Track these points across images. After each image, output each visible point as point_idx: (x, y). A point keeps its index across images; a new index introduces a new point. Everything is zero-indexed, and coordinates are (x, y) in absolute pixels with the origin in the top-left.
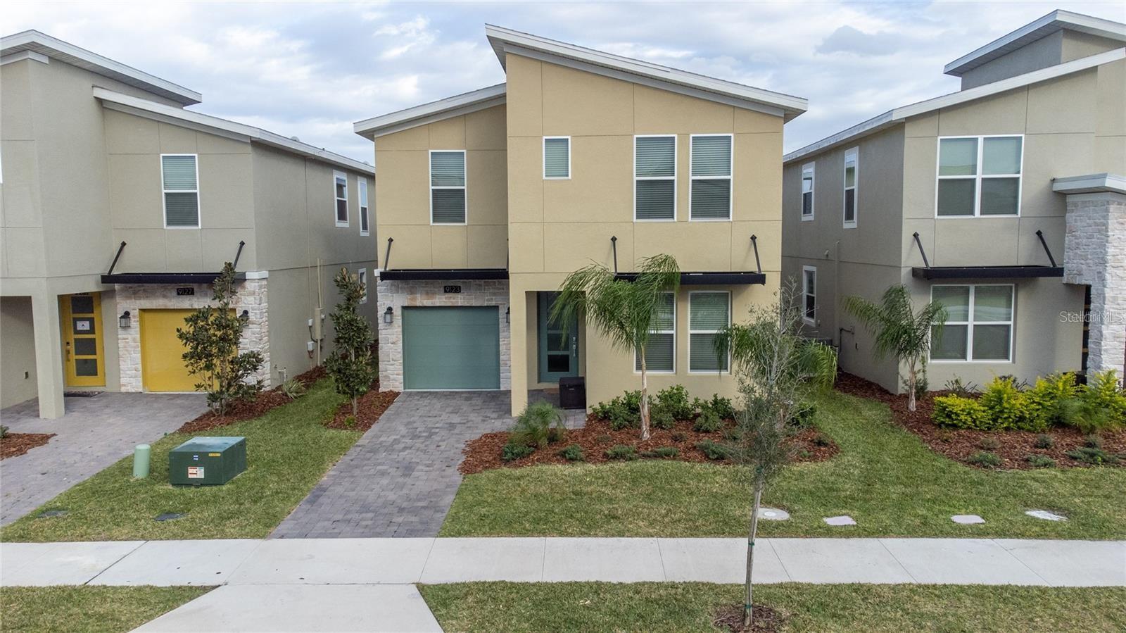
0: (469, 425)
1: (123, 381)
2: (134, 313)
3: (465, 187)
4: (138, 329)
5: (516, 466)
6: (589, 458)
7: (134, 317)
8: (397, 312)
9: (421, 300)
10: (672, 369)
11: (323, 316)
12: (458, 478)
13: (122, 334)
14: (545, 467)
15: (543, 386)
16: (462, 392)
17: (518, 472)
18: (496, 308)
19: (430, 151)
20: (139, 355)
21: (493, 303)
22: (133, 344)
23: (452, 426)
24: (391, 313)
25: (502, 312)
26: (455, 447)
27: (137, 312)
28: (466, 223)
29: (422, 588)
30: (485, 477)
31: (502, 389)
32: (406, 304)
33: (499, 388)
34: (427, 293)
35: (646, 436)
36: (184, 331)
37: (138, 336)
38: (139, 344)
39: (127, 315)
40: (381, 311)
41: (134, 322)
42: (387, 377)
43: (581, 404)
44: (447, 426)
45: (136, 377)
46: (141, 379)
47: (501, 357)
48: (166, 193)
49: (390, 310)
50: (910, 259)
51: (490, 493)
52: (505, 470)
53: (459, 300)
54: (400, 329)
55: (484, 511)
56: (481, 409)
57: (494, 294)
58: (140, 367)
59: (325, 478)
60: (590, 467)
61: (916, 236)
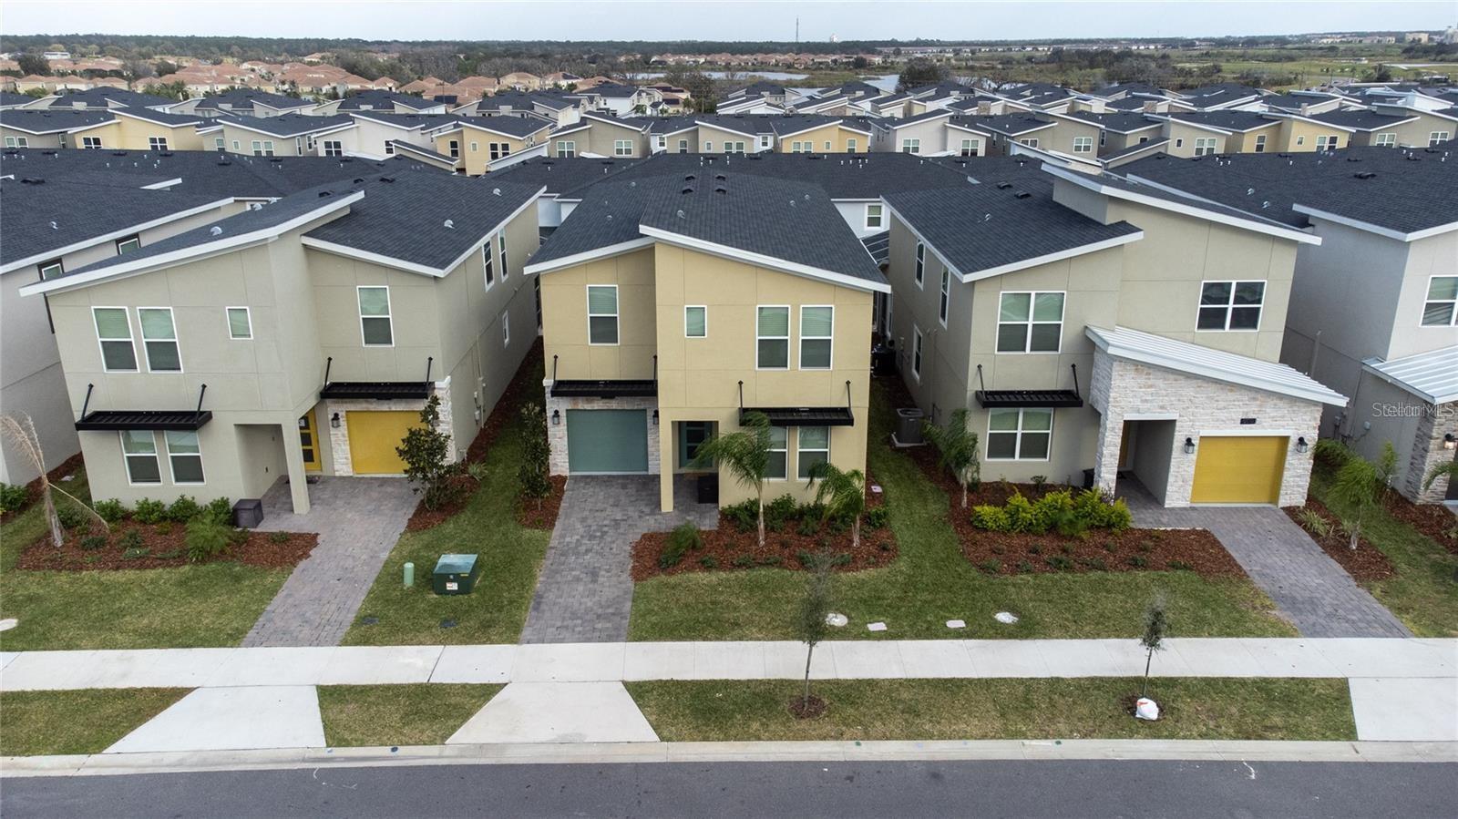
0: (630, 522)
1: (336, 467)
2: (342, 414)
3: (617, 315)
4: (346, 427)
5: (671, 574)
6: (721, 567)
7: (342, 417)
8: (563, 414)
9: (583, 404)
10: (784, 476)
11: (484, 385)
12: (630, 584)
13: (333, 431)
14: (691, 575)
15: (684, 470)
16: (618, 477)
17: (673, 580)
18: (645, 410)
19: (588, 286)
20: (348, 447)
21: (642, 407)
22: (342, 438)
23: (617, 523)
24: (559, 416)
25: (650, 414)
26: (621, 548)
27: (344, 414)
28: (619, 344)
29: (626, 684)
30: (650, 584)
31: (650, 473)
32: (570, 408)
33: (647, 470)
34: (587, 400)
35: (762, 543)
36: (401, 448)
37: (346, 432)
38: (347, 439)
39: (336, 417)
40: (550, 413)
41: (342, 421)
42: (556, 464)
43: (715, 499)
44: (613, 523)
45: (347, 464)
46: (351, 466)
47: (649, 449)
48: (363, 318)
49: (556, 412)
50: (973, 386)
51: (655, 602)
52: (663, 577)
53: (614, 404)
54: (566, 427)
55: (654, 619)
56: (637, 500)
57: (642, 400)
58: (349, 456)
59: (539, 585)
60: (723, 575)
61: (979, 367)
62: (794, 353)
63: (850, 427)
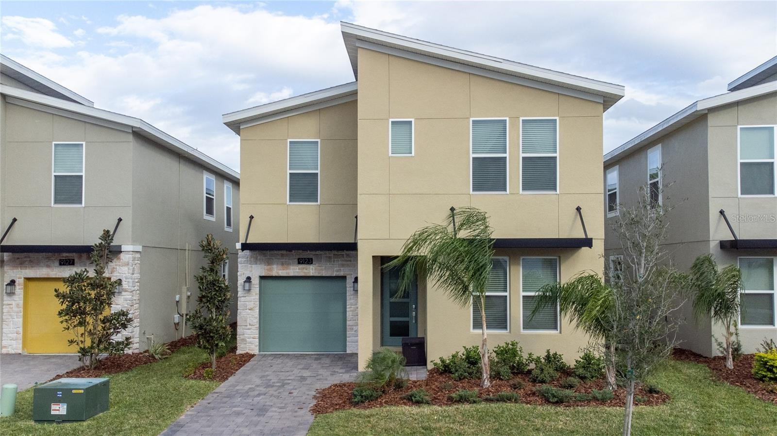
0: (319, 377)
1: (4, 343)
2: (20, 281)
3: (318, 171)
4: (22, 296)
5: (365, 408)
6: (435, 401)
7: (19, 285)
8: (256, 281)
9: (277, 270)
10: (506, 328)
11: (189, 294)
12: (310, 418)
13: (7, 300)
14: (393, 408)
16: (312, 355)
17: (367, 412)
18: (344, 278)
19: (289, 140)
20: (21, 320)
21: (341, 274)
22: (16, 309)
23: (303, 379)
24: (250, 282)
25: (350, 281)
26: (307, 394)
27: (22, 281)
28: (319, 203)
30: (335, 416)
31: (349, 352)
32: (263, 274)
33: (346, 352)
34: (283, 264)
35: (487, 383)
36: (61, 291)
37: (21, 302)
38: (22, 309)
39: (13, 283)
40: (241, 280)
41: (19, 290)
42: (244, 340)
43: (421, 360)
44: (299, 378)
45: (16, 339)
46: (21, 342)
47: (348, 323)
48: (55, 176)
49: (249, 279)
50: (719, 233)
51: (341, 428)
52: (355, 411)
53: (311, 270)
54: (258, 297)
56: (330, 366)
57: (343, 265)
58: (21, 330)
59: (183, 417)
60: (436, 408)
61: (722, 212)
62: (514, 174)
63: (587, 248)
